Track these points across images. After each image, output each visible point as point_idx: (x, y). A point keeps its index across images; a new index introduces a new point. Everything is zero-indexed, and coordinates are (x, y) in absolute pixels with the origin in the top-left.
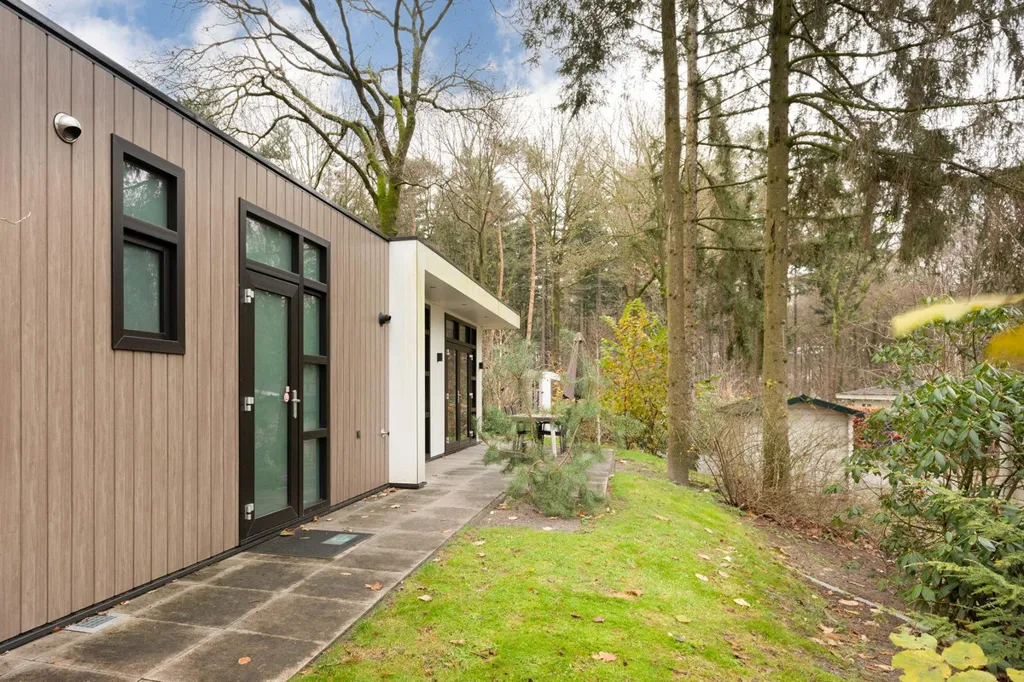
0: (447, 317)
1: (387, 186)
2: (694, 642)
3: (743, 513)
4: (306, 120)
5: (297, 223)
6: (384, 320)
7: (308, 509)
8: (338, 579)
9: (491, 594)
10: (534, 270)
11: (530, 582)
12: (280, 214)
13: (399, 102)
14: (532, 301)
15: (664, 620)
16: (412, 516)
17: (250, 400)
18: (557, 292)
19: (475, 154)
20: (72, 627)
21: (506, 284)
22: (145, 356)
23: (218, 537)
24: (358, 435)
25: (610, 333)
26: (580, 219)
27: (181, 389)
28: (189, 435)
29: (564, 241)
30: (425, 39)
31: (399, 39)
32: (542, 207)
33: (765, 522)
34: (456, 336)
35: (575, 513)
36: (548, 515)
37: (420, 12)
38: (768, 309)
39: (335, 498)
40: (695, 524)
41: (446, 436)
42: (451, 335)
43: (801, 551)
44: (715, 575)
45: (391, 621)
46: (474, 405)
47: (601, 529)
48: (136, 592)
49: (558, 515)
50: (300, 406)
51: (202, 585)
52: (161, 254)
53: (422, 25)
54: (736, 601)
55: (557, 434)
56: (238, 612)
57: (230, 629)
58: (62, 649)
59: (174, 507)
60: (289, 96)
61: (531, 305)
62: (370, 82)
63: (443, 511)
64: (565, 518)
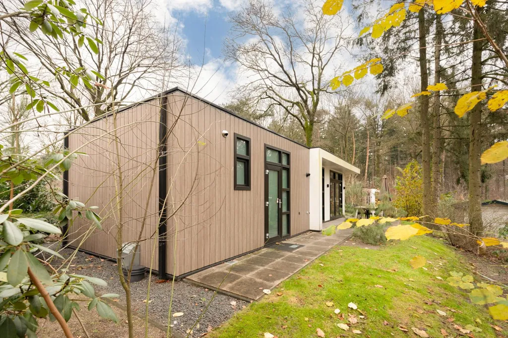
0: (331, 171)
1: (309, 124)
2: (414, 287)
3: (457, 249)
4: (280, 104)
5: (281, 148)
6: (308, 175)
7: (284, 237)
8: (295, 257)
9: (343, 266)
10: (368, 148)
11: (357, 263)
12: (276, 146)
13: (313, 93)
14: (367, 160)
15: (404, 279)
16: (317, 241)
17: (268, 203)
18: (378, 156)
19: (344, 104)
20: (226, 263)
21: (356, 154)
22: (241, 191)
23: (259, 243)
24: (299, 214)
25: (401, 175)
26: (389, 127)
27: (250, 200)
28: (252, 213)
29: (381, 136)
30: (323, 69)
31: (313, 71)
32: (372, 122)
33: (468, 253)
34: (334, 178)
35: (378, 243)
36: (367, 244)
37: (321, 60)
38: (471, 165)
39: (292, 233)
40: (430, 251)
41: (330, 214)
42: (332, 177)
43: (484, 266)
44: (432, 268)
45: (310, 270)
46: (342, 203)
47: (388, 250)
48: (239, 256)
49: (371, 244)
50: (281, 204)
51: (256, 256)
52: (245, 163)
53: (322, 63)
54: (437, 277)
55: (375, 214)
56: (267, 263)
57: (265, 267)
58: (225, 268)
59: (248, 233)
60: (275, 96)
61: (367, 162)
62: (302, 87)
63: (328, 240)
64: (374, 245)
